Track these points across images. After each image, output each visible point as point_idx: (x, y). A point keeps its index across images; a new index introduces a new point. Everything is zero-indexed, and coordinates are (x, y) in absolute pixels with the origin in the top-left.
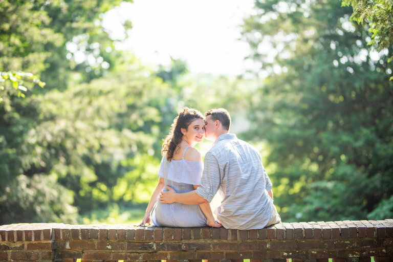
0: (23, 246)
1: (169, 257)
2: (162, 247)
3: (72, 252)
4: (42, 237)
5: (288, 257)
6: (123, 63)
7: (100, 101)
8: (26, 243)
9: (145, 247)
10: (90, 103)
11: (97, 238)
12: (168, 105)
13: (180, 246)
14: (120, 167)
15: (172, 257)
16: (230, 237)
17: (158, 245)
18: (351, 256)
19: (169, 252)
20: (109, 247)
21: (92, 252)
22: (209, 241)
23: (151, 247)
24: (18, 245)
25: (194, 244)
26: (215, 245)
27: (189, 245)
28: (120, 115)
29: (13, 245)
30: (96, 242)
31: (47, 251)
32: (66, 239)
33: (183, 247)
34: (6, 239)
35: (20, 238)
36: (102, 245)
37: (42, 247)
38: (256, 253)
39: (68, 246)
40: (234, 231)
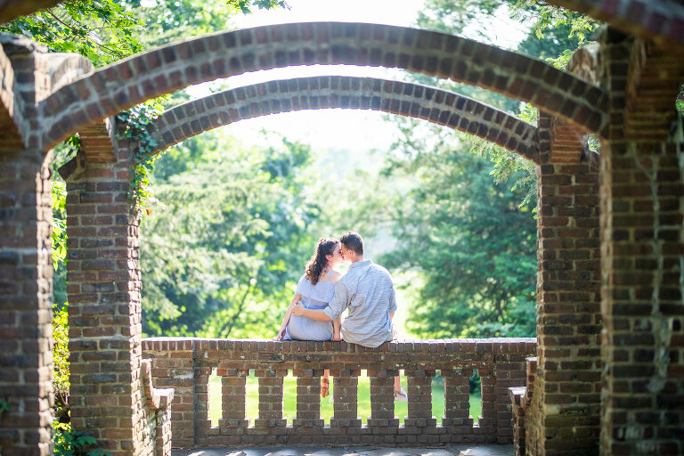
0: (167, 355)
1: (295, 366)
2: (289, 358)
3: (210, 361)
4: (184, 347)
5: (401, 368)
6: (213, 149)
7: (189, 209)
8: (170, 352)
9: (275, 357)
10: (175, 211)
11: (232, 349)
12: (280, 212)
13: (305, 357)
14: (209, 300)
15: (298, 367)
16: (349, 349)
17: (286, 355)
18: (455, 368)
19: (295, 362)
20: (243, 357)
21: (227, 361)
22: (331, 353)
23: (279, 357)
24: (163, 353)
25: (318, 356)
26: (336, 356)
27: (313, 356)
28: (215, 227)
29: (158, 354)
30: (231, 352)
31: (188, 359)
32: (204, 350)
33: (308, 358)
34: (153, 348)
35: (165, 348)
36: (236, 355)
37: (184, 356)
38: (372, 364)
39: (206, 356)
40: (353, 345)
